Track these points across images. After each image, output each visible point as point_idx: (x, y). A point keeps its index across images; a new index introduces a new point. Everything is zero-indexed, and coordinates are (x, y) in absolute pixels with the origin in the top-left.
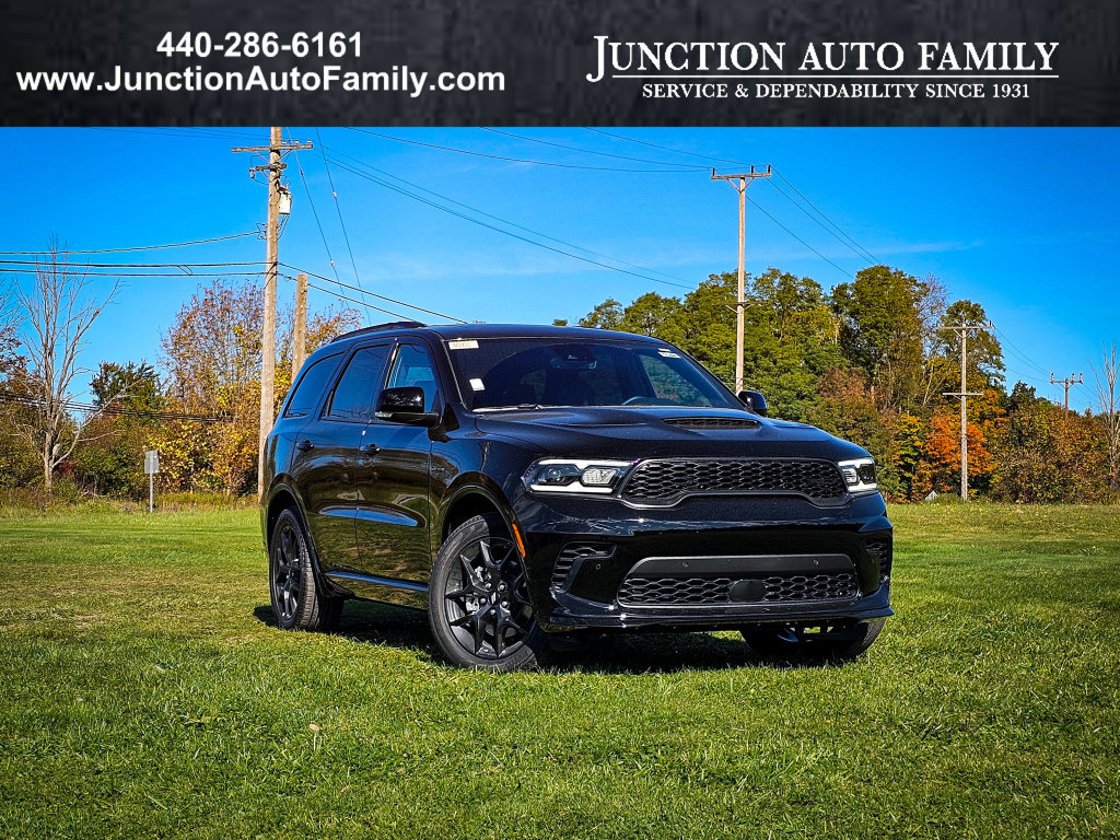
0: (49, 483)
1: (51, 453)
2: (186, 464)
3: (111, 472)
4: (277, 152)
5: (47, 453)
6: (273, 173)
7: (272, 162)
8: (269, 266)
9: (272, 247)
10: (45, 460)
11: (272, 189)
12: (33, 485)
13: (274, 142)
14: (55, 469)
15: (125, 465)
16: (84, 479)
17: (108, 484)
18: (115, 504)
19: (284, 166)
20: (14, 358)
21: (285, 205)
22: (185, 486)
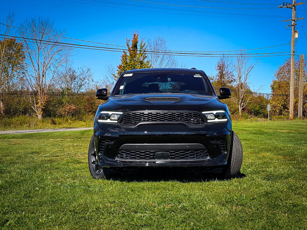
0: (240, 113)
1: (241, 105)
2: (281, 108)
3: (258, 110)
4: (294, 21)
5: (240, 105)
6: (293, 27)
7: (293, 24)
8: (292, 53)
9: (293, 48)
10: (239, 107)
11: (293, 31)
12: (236, 114)
13: (293, 18)
14: (242, 109)
15: (262, 108)
16: (250, 112)
17: (257, 114)
18: (259, 119)
19: (296, 25)
20: (232, 79)
21: (297, 36)
22: (281, 114)
